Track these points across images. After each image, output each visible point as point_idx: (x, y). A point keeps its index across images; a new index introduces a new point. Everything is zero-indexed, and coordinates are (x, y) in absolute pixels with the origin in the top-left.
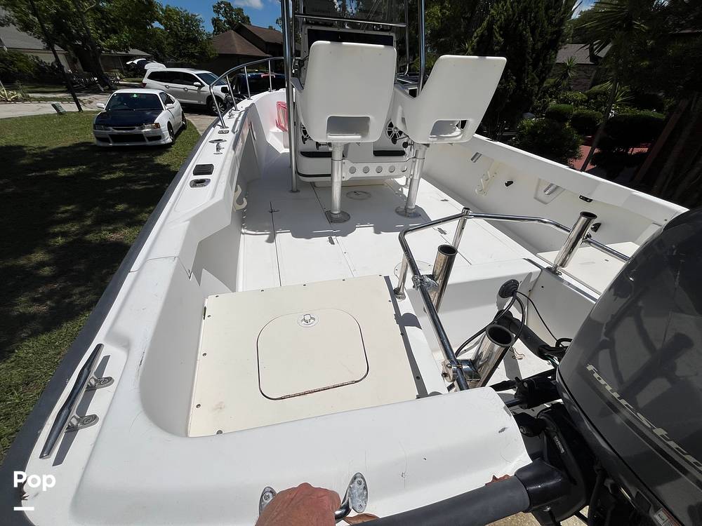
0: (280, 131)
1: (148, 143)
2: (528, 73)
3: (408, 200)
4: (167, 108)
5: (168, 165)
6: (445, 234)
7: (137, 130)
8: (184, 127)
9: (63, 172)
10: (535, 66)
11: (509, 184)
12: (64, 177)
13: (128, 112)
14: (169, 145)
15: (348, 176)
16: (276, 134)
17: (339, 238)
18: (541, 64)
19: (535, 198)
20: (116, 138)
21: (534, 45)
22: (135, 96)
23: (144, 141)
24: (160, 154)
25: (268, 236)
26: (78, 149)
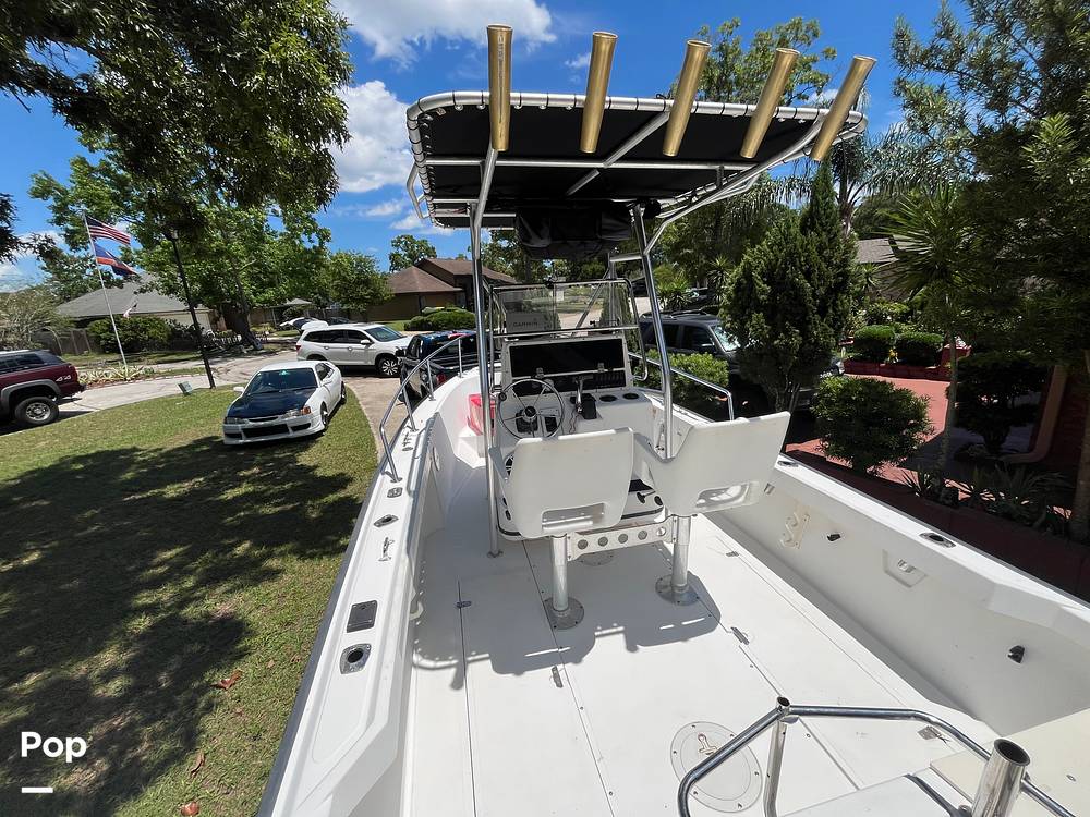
0: (473, 434)
1: (292, 434)
2: (815, 323)
3: (674, 560)
4: (322, 383)
5: (316, 467)
6: (746, 642)
7: (280, 420)
8: (342, 402)
9: (171, 491)
10: (823, 312)
11: (833, 538)
12: (173, 499)
13: (272, 396)
14: (320, 434)
15: (575, 553)
16: (467, 439)
17: (569, 666)
18: (831, 311)
19: (887, 572)
20: (249, 432)
21: (814, 292)
22: (284, 373)
23: (287, 431)
24: (306, 448)
25: (453, 670)
26: (198, 450)
